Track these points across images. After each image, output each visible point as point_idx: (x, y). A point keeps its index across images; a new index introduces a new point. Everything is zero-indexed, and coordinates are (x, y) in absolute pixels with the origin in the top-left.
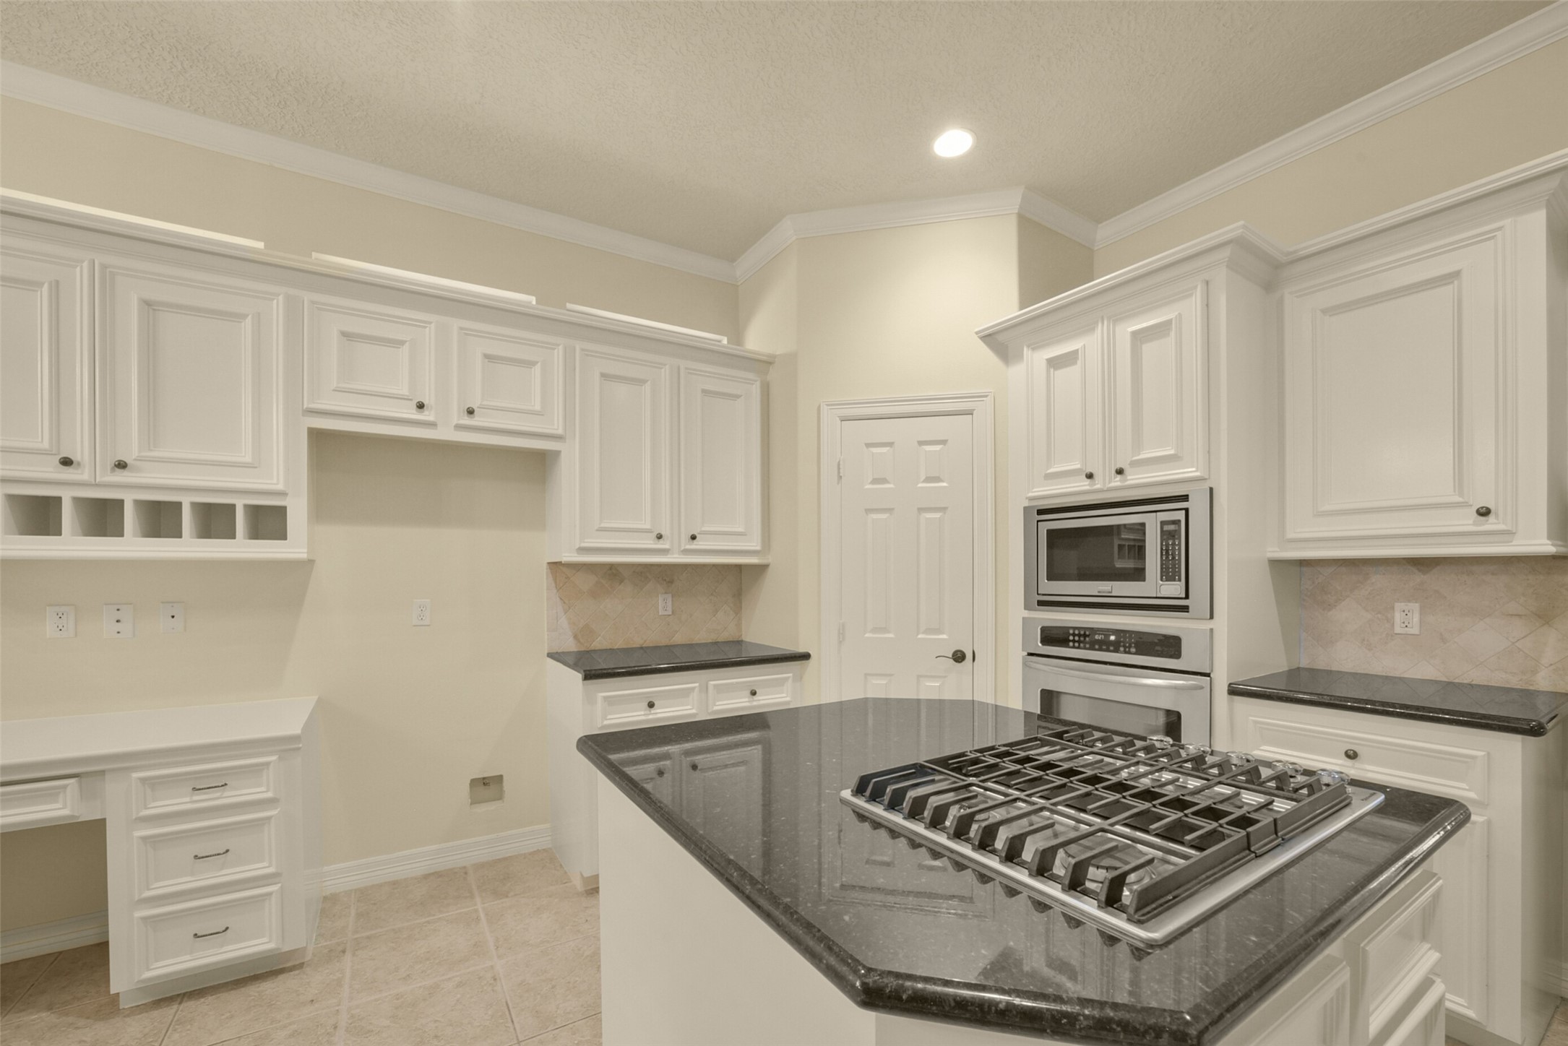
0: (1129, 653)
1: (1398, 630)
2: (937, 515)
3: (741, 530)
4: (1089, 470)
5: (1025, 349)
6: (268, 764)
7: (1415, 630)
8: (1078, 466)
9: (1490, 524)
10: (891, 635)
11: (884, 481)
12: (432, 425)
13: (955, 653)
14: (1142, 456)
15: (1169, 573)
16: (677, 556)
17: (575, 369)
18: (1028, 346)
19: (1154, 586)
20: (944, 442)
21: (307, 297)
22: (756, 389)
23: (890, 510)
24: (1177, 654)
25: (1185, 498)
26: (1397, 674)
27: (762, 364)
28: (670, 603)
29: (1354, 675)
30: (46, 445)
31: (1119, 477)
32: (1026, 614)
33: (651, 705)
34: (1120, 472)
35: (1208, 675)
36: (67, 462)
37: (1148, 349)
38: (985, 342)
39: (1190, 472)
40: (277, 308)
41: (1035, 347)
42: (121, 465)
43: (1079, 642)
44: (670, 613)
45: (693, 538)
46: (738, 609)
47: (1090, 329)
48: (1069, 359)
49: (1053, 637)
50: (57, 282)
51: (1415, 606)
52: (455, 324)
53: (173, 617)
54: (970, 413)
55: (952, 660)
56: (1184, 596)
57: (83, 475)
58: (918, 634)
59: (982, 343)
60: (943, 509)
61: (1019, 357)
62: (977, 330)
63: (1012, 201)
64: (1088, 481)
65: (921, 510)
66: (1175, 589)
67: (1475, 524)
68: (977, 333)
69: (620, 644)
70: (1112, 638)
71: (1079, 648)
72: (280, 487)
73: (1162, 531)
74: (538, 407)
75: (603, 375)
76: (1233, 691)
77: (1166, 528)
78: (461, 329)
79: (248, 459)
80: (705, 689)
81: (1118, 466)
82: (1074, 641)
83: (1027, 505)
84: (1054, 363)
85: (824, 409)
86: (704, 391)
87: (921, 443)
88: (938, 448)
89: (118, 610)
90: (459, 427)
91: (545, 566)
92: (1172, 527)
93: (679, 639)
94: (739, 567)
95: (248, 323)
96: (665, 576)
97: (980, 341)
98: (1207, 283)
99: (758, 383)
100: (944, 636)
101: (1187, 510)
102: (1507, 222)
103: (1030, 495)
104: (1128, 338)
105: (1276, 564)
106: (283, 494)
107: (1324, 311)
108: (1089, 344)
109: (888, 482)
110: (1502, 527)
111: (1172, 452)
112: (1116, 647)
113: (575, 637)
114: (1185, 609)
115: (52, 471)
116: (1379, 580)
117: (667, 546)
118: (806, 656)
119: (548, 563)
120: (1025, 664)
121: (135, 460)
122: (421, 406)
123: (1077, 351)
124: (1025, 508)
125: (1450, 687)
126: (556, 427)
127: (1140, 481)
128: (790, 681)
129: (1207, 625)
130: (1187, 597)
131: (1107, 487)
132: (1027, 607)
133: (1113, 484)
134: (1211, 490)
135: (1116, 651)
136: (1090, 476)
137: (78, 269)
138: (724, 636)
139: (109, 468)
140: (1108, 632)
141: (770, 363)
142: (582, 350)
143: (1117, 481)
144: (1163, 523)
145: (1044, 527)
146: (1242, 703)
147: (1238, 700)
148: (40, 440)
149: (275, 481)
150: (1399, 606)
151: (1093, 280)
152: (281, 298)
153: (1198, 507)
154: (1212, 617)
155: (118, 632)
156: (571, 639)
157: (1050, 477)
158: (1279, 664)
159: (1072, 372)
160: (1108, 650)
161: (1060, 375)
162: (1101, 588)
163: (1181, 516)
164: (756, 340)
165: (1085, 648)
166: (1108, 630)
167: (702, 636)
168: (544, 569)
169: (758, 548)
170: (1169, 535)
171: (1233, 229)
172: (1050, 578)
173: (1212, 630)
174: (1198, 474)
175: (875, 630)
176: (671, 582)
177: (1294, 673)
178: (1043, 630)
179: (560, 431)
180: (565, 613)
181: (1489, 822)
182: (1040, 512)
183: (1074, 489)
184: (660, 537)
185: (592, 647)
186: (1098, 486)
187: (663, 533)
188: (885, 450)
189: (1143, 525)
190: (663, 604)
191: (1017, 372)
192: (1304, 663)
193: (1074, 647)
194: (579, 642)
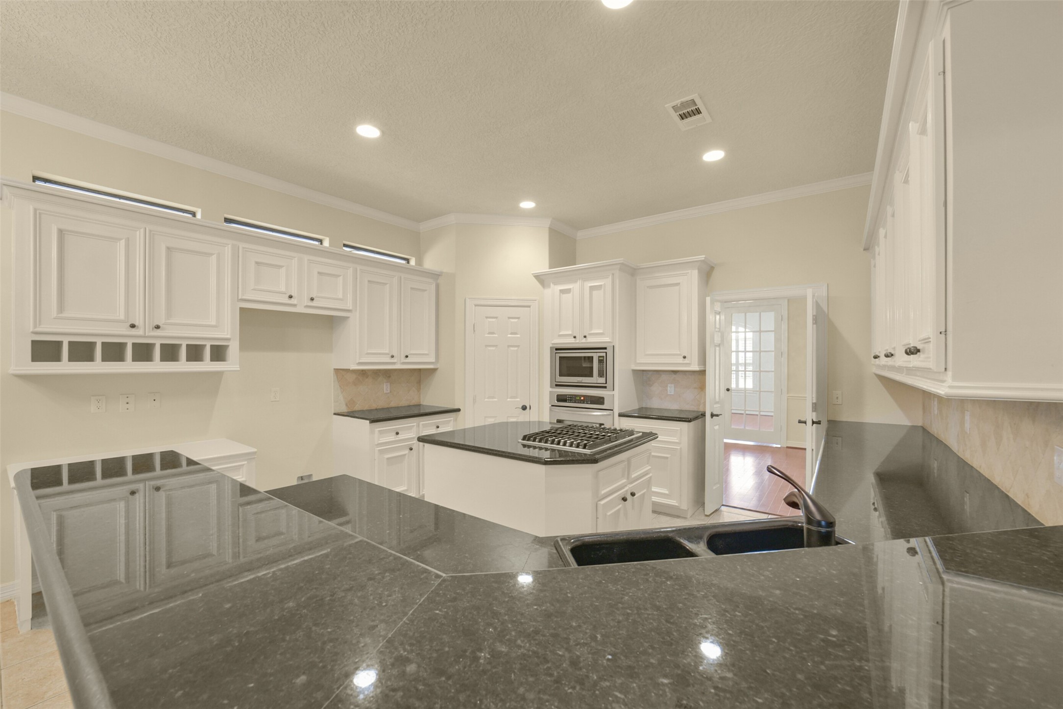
0: (588, 403)
1: (669, 393)
2: (516, 349)
3: (426, 352)
4: (574, 335)
5: (551, 284)
6: (243, 465)
7: (673, 393)
8: (571, 333)
9: (686, 361)
10: (496, 400)
11: (493, 333)
12: (295, 305)
13: (523, 407)
14: (592, 332)
15: (601, 374)
16: (399, 365)
17: (357, 278)
18: (553, 283)
19: (595, 379)
20: (518, 318)
21: (242, 245)
22: (433, 287)
23: (496, 346)
24: (603, 403)
25: (605, 348)
26: (668, 408)
27: (435, 276)
28: (389, 387)
29: (657, 409)
30: (122, 317)
31: (585, 339)
32: (551, 389)
33: (397, 433)
34: (585, 337)
35: (612, 410)
36: (133, 326)
37: (595, 293)
38: (536, 278)
39: (607, 339)
40: (228, 251)
41: (555, 284)
42: (158, 327)
43: (571, 400)
44: (389, 392)
45: (407, 357)
46: (419, 390)
47: (576, 282)
48: (567, 291)
49: (561, 398)
50: (128, 238)
51: (673, 385)
52: (306, 258)
53: (154, 400)
54: (529, 307)
55: (521, 409)
56: (605, 382)
57: (140, 332)
58: (507, 399)
59: (535, 279)
60: (518, 346)
61: (549, 286)
62: (532, 273)
63: (547, 223)
64: (574, 339)
65: (509, 346)
66: (602, 380)
67: (683, 361)
68: (532, 274)
69: (366, 408)
70: (582, 398)
71: (570, 402)
72: (228, 336)
73: (599, 359)
74: (341, 296)
75: (369, 281)
76: (621, 415)
77: (600, 358)
78: (309, 260)
79: (214, 323)
80: (418, 426)
81: (585, 335)
82: (569, 400)
83: (551, 346)
84: (562, 291)
85: (468, 300)
86: (411, 288)
87: (509, 318)
88: (516, 320)
89: (127, 397)
90: (307, 307)
91: (333, 370)
92: (602, 358)
93: (393, 404)
94: (420, 370)
95: (214, 257)
96: (387, 374)
97: (534, 278)
98: (613, 274)
99: (434, 284)
100: (518, 400)
101: (606, 353)
102: (689, 271)
103: (553, 342)
104: (588, 289)
105: (634, 371)
106: (228, 340)
107: (648, 287)
108: (575, 287)
109: (495, 334)
110: (688, 362)
111: (602, 331)
112: (583, 402)
113: (347, 405)
114: (605, 387)
115: (125, 330)
116: (664, 377)
117: (395, 361)
118: (459, 410)
119: (334, 369)
120: (550, 410)
121: (163, 324)
122: (291, 297)
123: (570, 289)
124: (551, 348)
125: (681, 411)
126: (349, 306)
127: (592, 341)
128: (452, 421)
129: (611, 393)
130: (606, 383)
131: (580, 342)
132: (551, 387)
133: (583, 341)
134: (614, 346)
135: (584, 403)
136: (575, 337)
137: (138, 232)
138: (414, 402)
139: (151, 329)
140: (580, 396)
141: (439, 275)
142: (360, 270)
143: (584, 340)
144: (599, 357)
145: (558, 355)
146: (623, 419)
147: (621, 418)
148: (118, 315)
149: (226, 334)
150: (669, 385)
151: (575, 265)
152: (230, 246)
153: (609, 352)
154: (613, 390)
155: (128, 409)
156: (345, 406)
157: (560, 336)
158: (636, 407)
159: (569, 296)
160: (581, 403)
161: (564, 296)
162: (579, 380)
163: (604, 354)
164: (430, 263)
165: (573, 402)
166: (581, 395)
167: (404, 403)
168: (332, 372)
169: (434, 361)
170: (601, 361)
171: (620, 260)
172: (560, 375)
173: (613, 395)
174: (609, 340)
175: (489, 398)
176: (390, 377)
177: (641, 409)
178: (558, 395)
179: (351, 308)
180: (342, 393)
181: (681, 449)
182: (556, 349)
183: (569, 342)
184: (392, 357)
185: (354, 410)
186: (577, 341)
187: (394, 355)
188: (494, 320)
189: (592, 357)
190: (386, 387)
191: (548, 292)
192: (644, 406)
193: (569, 402)
194: (348, 407)
